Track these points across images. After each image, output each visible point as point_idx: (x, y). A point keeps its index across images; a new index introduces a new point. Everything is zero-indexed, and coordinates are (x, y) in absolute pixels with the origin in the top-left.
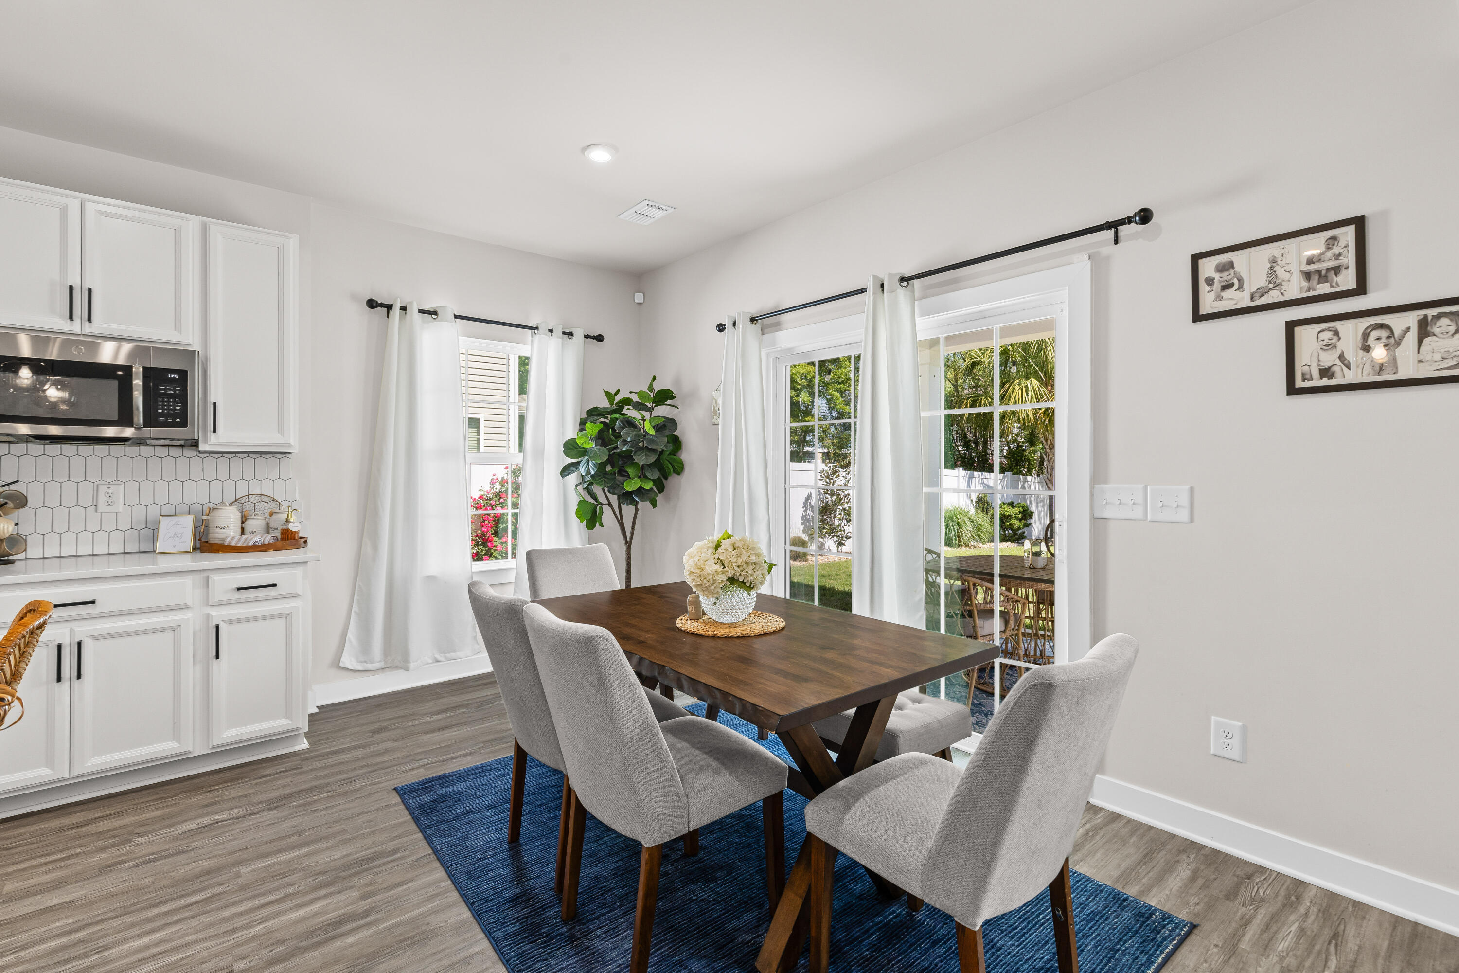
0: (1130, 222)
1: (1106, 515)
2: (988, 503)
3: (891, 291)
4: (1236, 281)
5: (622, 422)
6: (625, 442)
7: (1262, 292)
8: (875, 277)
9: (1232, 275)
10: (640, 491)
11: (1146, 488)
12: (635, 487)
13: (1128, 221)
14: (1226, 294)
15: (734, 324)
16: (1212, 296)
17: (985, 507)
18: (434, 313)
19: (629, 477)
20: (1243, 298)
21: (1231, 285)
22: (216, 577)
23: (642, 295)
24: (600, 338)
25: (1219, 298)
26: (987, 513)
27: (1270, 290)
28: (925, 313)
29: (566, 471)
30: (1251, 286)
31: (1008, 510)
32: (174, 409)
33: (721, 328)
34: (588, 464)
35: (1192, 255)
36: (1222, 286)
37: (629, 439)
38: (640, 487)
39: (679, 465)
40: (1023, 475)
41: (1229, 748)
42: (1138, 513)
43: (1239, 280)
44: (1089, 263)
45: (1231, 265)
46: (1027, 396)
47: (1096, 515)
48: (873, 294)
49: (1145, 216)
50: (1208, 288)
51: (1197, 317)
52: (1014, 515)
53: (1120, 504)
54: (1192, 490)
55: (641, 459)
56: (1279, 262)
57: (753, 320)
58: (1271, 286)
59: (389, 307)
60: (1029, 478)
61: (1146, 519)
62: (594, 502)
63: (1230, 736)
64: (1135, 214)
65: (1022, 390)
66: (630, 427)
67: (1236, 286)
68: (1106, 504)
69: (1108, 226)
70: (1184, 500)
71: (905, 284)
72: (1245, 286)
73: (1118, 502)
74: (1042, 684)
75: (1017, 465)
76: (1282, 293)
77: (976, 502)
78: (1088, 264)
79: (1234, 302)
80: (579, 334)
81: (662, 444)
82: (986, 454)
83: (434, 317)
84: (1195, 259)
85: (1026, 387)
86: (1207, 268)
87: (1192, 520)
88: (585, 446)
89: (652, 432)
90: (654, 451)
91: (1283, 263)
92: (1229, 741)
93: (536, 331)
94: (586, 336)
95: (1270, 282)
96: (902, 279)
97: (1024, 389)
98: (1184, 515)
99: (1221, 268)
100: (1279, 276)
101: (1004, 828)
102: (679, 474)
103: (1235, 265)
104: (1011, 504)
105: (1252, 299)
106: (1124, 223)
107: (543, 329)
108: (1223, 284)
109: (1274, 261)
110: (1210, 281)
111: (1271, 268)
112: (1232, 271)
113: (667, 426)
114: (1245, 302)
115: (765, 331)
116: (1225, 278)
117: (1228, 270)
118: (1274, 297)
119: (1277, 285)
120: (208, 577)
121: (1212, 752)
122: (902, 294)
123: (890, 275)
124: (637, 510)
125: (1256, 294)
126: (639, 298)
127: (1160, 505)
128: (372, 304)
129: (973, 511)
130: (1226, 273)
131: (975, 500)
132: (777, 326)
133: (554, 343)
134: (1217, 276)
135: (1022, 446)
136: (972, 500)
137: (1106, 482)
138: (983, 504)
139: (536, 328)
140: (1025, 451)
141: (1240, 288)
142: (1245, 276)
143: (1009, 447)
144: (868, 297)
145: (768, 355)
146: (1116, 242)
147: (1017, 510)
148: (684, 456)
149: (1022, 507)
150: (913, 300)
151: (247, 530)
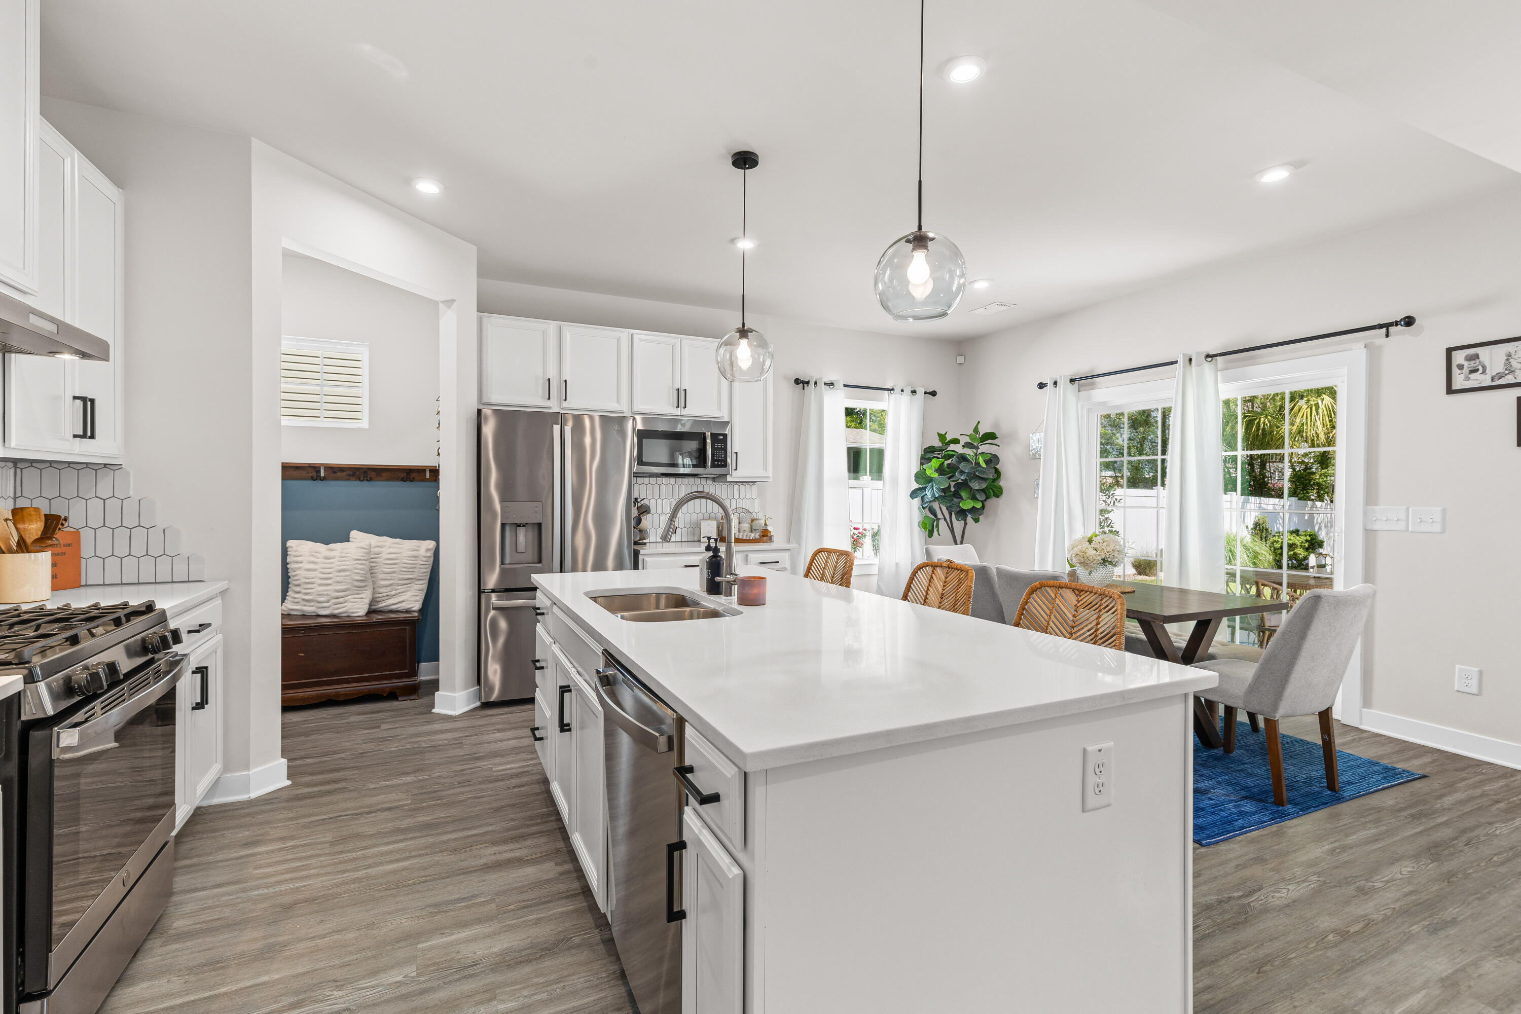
0: (1397, 325)
1: (1376, 527)
2: (1267, 530)
3: (1198, 365)
4: (1480, 368)
5: (958, 457)
6: (962, 472)
7: (1500, 376)
8: (1184, 355)
9: (1478, 363)
10: (973, 510)
11: (1408, 509)
12: (970, 507)
13: (1396, 323)
14: (1473, 376)
15: (1055, 383)
16: (1462, 377)
17: (1264, 533)
18: (832, 384)
19: (962, 499)
20: (1486, 379)
21: (1477, 370)
22: (751, 556)
23: (963, 357)
24: (933, 394)
25: (1467, 378)
26: (1266, 541)
27: (1506, 375)
28: (1227, 380)
29: (913, 494)
30: (1491, 372)
31: (1292, 538)
32: (721, 457)
33: (1041, 386)
34: (933, 489)
35: (1447, 349)
36: (1470, 371)
37: (967, 471)
38: (973, 506)
39: (1000, 490)
40: (1312, 500)
41: (1469, 685)
42: (1401, 526)
43: (1483, 367)
44: (1364, 350)
45: (1477, 356)
46: (1317, 414)
47: (1369, 527)
48: (1183, 367)
49: (1409, 321)
50: (1459, 371)
51: (1450, 391)
52: (1299, 544)
53: (1387, 520)
54: (1444, 510)
55: (975, 485)
56: (1513, 356)
57: (1072, 381)
58: (1507, 372)
59: (808, 383)
60: (1319, 504)
61: (1408, 531)
62: (932, 516)
63: (1470, 678)
64: (1401, 320)
65: (1311, 409)
66: (964, 461)
67: (1481, 371)
68: (1375, 520)
69: (1380, 326)
70: (1438, 517)
71: (1210, 359)
72: (1487, 371)
73: (1386, 519)
74: (1315, 596)
75: (1304, 489)
76: (1515, 378)
77: (1252, 529)
78: (1363, 352)
79: (1478, 382)
80: (920, 391)
81: (991, 475)
82: (1264, 477)
83: (831, 387)
84: (1449, 351)
85: (1317, 405)
86: (1459, 357)
87: (1443, 531)
88: (932, 476)
89: (984, 465)
90: (985, 479)
91: (1516, 357)
92: (1469, 681)
93: (892, 392)
94: (925, 393)
95: (1506, 369)
96: (1208, 356)
97: (1314, 408)
98: (1437, 528)
99: (1470, 358)
100: (1513, 366)
101: (1293, 667)
102: (998, 496)
103: (1480, 357)
104: (1296, 532)
105: (1493, 380)
106: (1393, 325)
107: (898, 390)
108: (1470, 369)
109: (1509, 355)
110: (1461, 367)
111: (1507, 360)
112: (1477, 361)
113: (993, 460)
114: (1486, 381)
115: (1081, 389)
116: (1472, 365)
117: (1474, 360)
118: (1509, 379)
119: (1512, 372)
120: (747, 555)
121: (1456, 689)
122: (1207, 367)
123: (1198, 354)
124: (966, 524)
125: (1496, 377)
126: (960, 359)
127: (1419, 520)
128: (797, 381)
129: (1248, 539)
130: (1474, 362)
131: (1251, 526)
132: (1093, 386)
133: (904, 400)
134: (1466, 364)
135: (1311, 468)
136: (1247, 527)
137: (1376, 505)
138: (1261, 530)
139: (893, 389)
140: (1314, 473)
141: (1484, 372)
142: (1487, 364)
143: (1294, 470)
144: (1178, 368)
145: (1082, 406)
146: (1387, 336)
147: (1303, 538)
148: (1002, 483)
149: (1310, 536)
150: (1217, 370)
151: (741, 530)
